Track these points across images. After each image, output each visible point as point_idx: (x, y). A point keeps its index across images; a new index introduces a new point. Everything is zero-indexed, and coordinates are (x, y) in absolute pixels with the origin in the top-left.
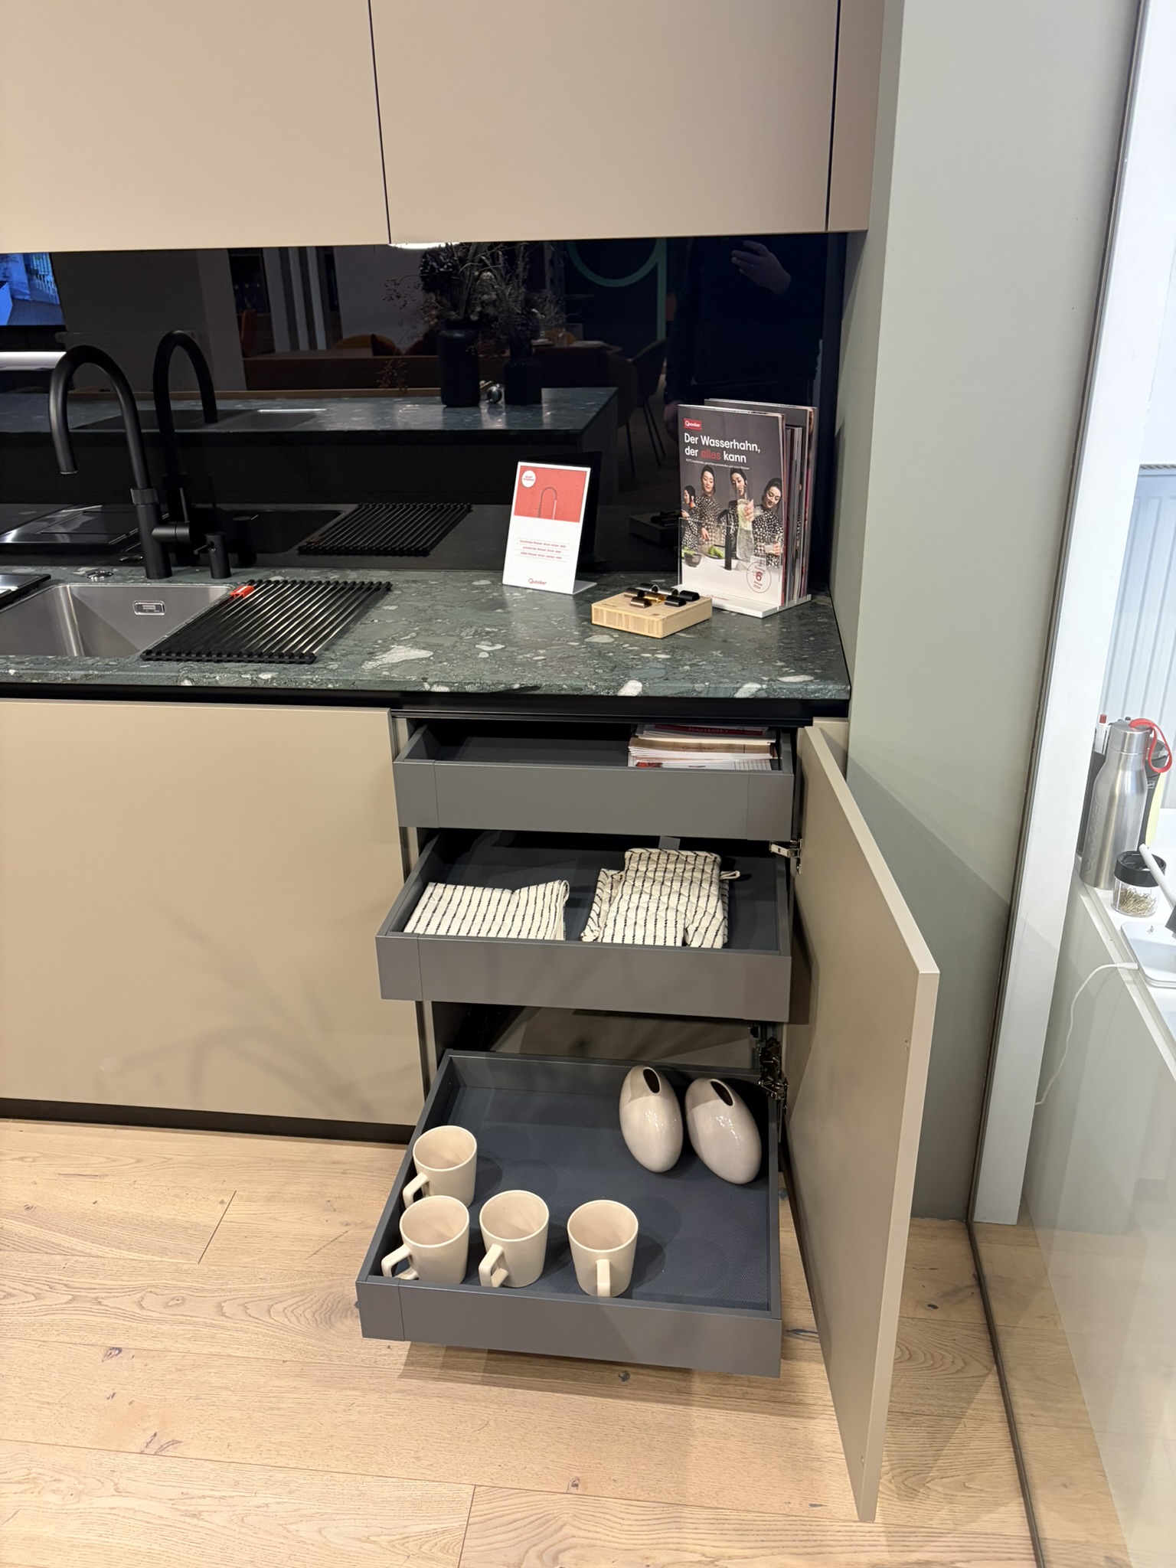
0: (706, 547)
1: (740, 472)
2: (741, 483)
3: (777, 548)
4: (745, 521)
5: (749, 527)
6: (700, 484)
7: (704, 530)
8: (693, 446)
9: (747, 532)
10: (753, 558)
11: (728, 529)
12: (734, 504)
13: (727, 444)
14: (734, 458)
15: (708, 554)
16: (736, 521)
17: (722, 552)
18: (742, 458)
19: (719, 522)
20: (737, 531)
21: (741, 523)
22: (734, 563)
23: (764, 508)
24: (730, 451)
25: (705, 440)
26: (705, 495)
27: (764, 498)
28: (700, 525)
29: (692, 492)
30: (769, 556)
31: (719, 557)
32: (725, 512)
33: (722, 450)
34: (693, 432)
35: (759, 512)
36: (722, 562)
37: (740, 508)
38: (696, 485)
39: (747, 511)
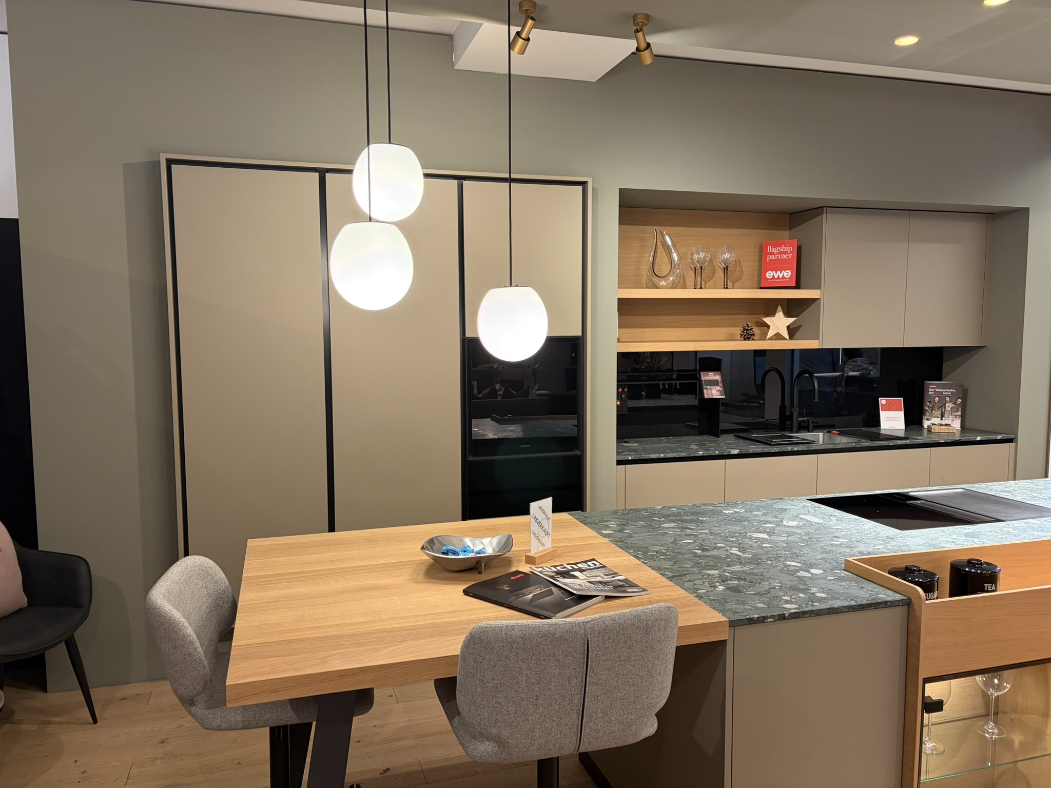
0: (934, 415)
1: (949, 397)
2: (948, 399)
3: (959, 413)
4: (948, 408)
5: (949, 409)
6: (933, 400)
7: (933, 412)
8: (931, 391)
9: (949, 411)
10: (951, 417)
11: (942, 410)
12: (945, 404)
13: (945, 390)
14: (946, 393)
15: (935, 417)
16: (945, 408)
17: (940, 416)
18: (950, 393)
19: (939, 409)
20: (945, 411)
21: (947, 409)
22: (944, 418)
23: (955, 404)
24: (945, 392)
25: (937, 390)
26: (935, 403)
27: (955, 402)
28: (932, 410)
29: (930, 402)
30: (956, 416)
31: (939, 417)
32: (942, 406)
33: (942, 392)
34: (932, 388)
35: (953, 405)
36: (940, 419)
37: (947, 405)
38: (932, 401)
39: (949, 406)
